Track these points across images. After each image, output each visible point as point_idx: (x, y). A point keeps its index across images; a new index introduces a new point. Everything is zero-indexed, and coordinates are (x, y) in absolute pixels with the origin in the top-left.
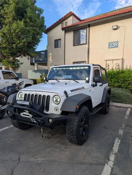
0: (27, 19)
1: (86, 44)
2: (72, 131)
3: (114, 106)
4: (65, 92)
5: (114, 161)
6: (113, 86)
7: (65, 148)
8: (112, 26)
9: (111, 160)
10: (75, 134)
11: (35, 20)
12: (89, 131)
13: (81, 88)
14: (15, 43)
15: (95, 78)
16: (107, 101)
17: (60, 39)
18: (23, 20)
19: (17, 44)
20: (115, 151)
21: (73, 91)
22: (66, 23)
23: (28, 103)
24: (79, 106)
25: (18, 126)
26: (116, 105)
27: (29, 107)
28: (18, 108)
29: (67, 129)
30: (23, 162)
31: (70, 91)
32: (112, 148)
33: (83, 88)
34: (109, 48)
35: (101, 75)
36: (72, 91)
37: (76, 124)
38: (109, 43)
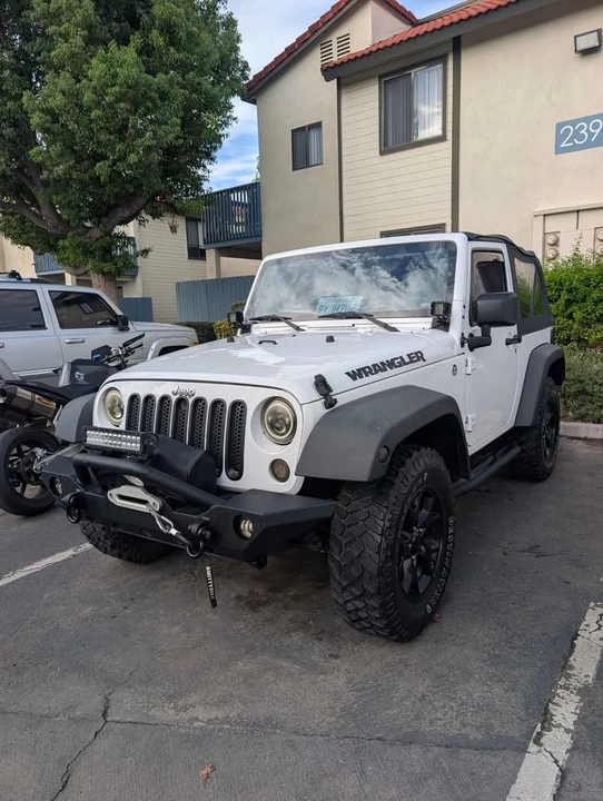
0: (155, 33)
1: (442, 139)
2: (357, 575)
3: (585, 439)
4: (321, 384)
5: (572, 728)
6: (580, 340)
7: (331, 655)
8: (575, 37)
9: (559, 726)
10: (371, 589)
11: (190, 35)
12: (448, 570)
13: (407, 360)
14: (105, 158)
15: (479, 303)
16: (548, 416)
17: (318, 125)
18: (136, 39)
19: (114, 163)
20: (582, 676)
21: (361, 377)
22: (345, 40)
23: (135, 442)
24: (392, 448)
25: (113, 547)
26: (591, 435)
27: (141, 462)
28: (96, 468)
29: (331, 564)
30: (119, 726)
31: (348, 373)
32: (566, 659)
33: (417, 357)
34: (559, 151)
35: (510, 289)
36: (355, 375)
37: (378, 538)
38: (560, 126)
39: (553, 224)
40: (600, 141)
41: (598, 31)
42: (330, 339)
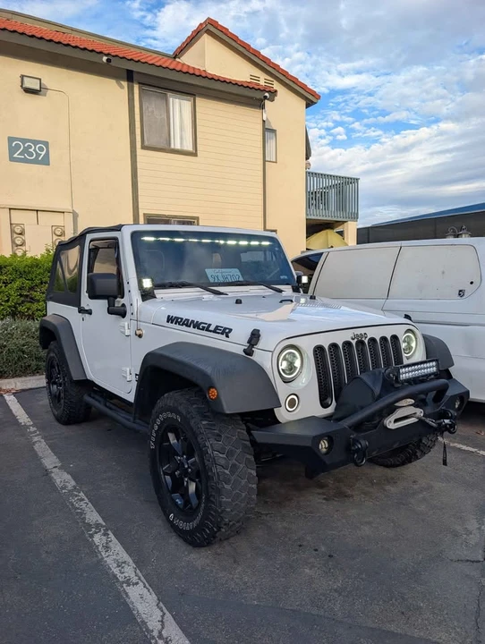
34: (12, 159)
38: (11, 140)
39: (18, 217)
40: (46, 161)
41: (40, 80)
42: (239, 302)
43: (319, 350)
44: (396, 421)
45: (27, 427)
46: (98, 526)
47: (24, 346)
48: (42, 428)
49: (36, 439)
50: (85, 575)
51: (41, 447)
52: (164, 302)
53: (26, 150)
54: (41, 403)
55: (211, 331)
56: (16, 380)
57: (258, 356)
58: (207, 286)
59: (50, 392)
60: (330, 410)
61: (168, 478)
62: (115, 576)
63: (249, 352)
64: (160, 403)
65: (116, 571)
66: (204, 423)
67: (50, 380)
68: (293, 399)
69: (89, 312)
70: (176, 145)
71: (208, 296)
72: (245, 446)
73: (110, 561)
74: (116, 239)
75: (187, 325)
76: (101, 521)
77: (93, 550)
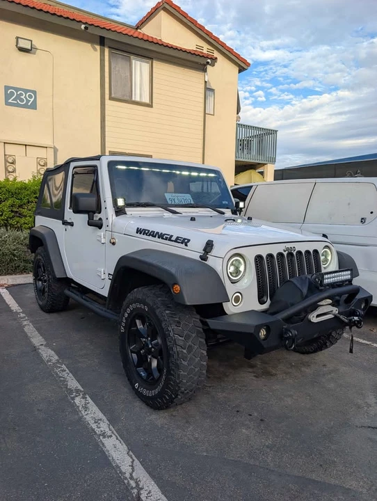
34: (7, 103)
38: (7, 88)
39: (10, 150)
40: (34, 106)
41: (31, 41)
42: (193, 219)
43: (259, 258)
44: (318, 316)
45: (17, 313)
46: (78, 391)
47: (14, 250)
48: (30, 314)
49: (25, 323)
50: (70, 428)
51: (30, 329)
52: (134, 217)
53: (18, 97)
54: (28, 295)
55: (172, 241)
56: (8, 277)
57: (211, 261)
58: (166, 207)
59: (36, 287)
60: (265, 306)
61: (134, 356)
62: (93, 430)
63: (204, 258)
64: (130, 296)
65: (94, 426)
66: (167, 312)
67: (37, 277)
68: (238, 296)
69: (72, 224)
70: (137, 98)
71: (167, 214)
72: (198, 332)
73: (88, 418)
74: (95, 167)
75: (153, 236)
76: (80, 388)
77: (75, 410)
